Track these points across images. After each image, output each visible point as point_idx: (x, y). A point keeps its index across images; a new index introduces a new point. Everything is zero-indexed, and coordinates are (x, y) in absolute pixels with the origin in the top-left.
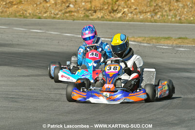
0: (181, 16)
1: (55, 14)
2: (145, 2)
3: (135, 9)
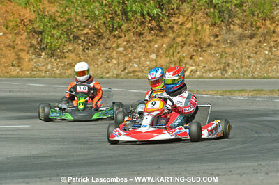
0: (254, 73)
1: (117, 75)
2: (215, 59)
3: (204, 67)
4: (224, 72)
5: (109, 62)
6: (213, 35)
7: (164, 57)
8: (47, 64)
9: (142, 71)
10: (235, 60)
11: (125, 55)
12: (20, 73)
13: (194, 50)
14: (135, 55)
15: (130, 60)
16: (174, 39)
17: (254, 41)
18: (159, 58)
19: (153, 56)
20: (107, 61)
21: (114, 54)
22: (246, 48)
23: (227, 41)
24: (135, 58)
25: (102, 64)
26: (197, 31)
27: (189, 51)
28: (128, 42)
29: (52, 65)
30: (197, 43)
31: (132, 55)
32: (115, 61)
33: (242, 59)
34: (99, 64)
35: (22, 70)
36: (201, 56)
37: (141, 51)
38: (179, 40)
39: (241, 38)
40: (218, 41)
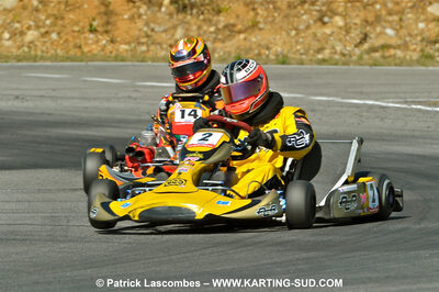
5: (324, 23)
8: (175, 27)
9: (405, 46)
11: (365, 7)
12: (109, 47)
14: (390, 5)
19: (435, 9)
20: (320, 20)
24: (390, 13)
25: (308, 27)
29: (187, 30)
31: (384, 5)
32: (339, 21)
34: (302, 27)
35: (112, 41)
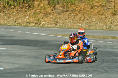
0: (68, 26)
1: (13, 24)
2: (52, 20)
3: (48, 23)
4: (56, 25)
5: (9, 19)
6: (51, 10)
7: (32, 18)
9: (23, 23)
10: (60, 20)
11: (16, 16)
13: (44, 16)
14: (20, 16)
15: (18, 18)
16: (36, 11)
17: (68, 13)
18: (30, 18)
19: (27, 17)
20: (8, 18)
21: (12, 16)
22: (65, 16)
23: (57, 12)
24: (20, 18)
25: (6, 19)
26: (45, 8)
27: (42, 16)
28: (17, 11)
30: (45, 13)
31: (19, 16)
32: (12, 18)
33: (63, 20)
36: (46, 18)
37: (22, 15)
38: (38, 11)
39: (63, 11)
40: (53, 12)
